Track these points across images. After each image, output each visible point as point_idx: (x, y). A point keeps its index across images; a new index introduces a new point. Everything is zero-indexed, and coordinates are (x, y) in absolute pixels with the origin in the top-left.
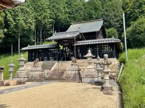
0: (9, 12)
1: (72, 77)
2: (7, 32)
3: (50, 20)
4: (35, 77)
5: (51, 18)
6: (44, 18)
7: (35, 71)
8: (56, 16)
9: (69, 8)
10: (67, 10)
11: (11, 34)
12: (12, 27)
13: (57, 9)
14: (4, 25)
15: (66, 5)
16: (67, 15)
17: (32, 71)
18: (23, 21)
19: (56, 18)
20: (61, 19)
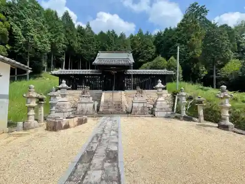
0: (16, 24)
1: (140, 110)
2: (10, 49)
3: (64, 45)
4: (87, 111)
5: (64, 44)
6: (59, 42)
7: (86, 103)
8: (69, 42)
9: (82, 37)
10: (80, 40)
11: (17, 53)
12: (21, 44)
14: (8, 39)
15: (78, 34)
16: (80, 44)
17: (82, 103)
18: (37, 39)
19: (69, 45)
20: (74, 46)
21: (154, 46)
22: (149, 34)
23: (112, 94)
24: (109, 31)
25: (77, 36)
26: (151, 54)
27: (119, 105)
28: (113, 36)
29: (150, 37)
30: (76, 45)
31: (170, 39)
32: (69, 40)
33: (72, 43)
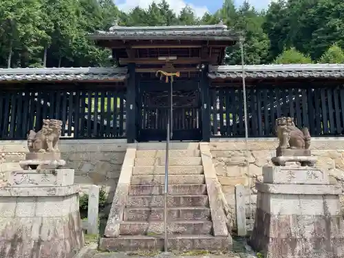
1: (308, 234)
4: (39, 242)
7: (36, 199)
9: (89, 17)
10: (84, 22)
13: (60, 10)
15: (81, 9)
16: (85, 33)
17: (18, 199)
19: (57, 32)
20: (68, 37)
21: (265, 36)
22: (250, 9)
23: (162, 153)
24: (154, 5)
25: (77, 13)
26: (260, 54)
27: (195, 201)
28: (162, 13)
29: (252, 14)
30: (73, 33)
31: (312, 11)
32: (55, 21)
33: (62, 28)
